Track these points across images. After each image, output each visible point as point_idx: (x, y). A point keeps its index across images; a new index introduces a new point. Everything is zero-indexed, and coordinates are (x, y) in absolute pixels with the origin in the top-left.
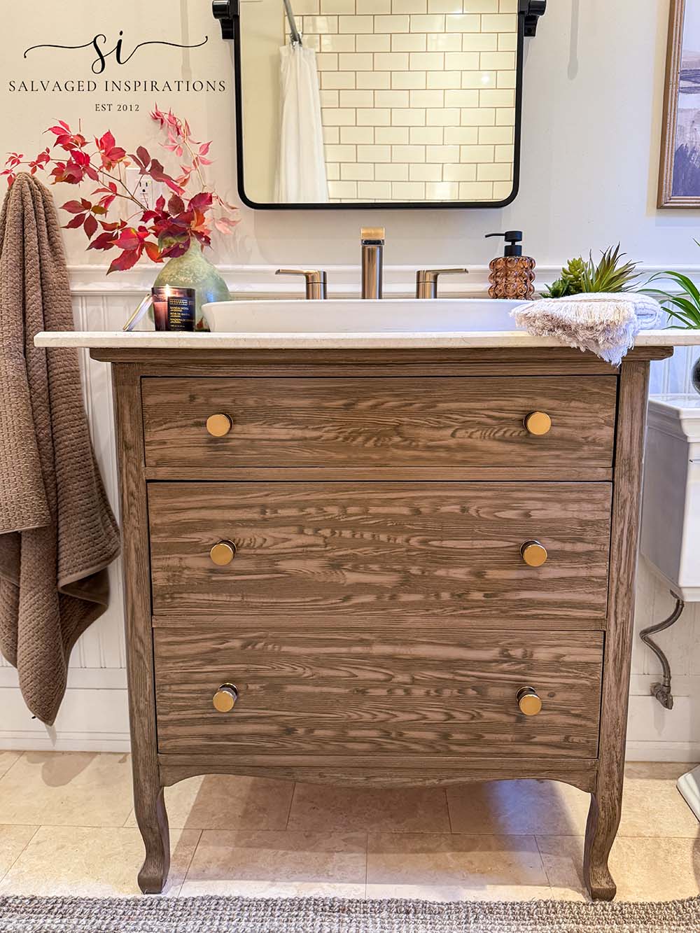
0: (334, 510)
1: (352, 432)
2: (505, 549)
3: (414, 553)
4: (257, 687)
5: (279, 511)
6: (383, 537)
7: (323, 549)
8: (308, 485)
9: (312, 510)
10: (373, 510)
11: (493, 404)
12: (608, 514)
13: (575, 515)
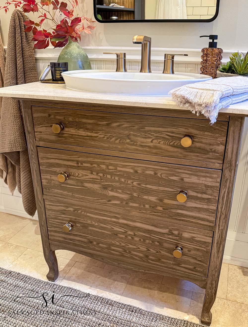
0: (104, 167)
1: (110, 136)
2: (172, 192)
3: (135, 188)
4: (79, 225)
5: (83, 164)
6: (123, 180)
7: (100, 181)
8: (93, 155)
9: (96, 165)
10: (118, 169)
11: (169, 130)
12: (218, 184)
13: (203, 182)
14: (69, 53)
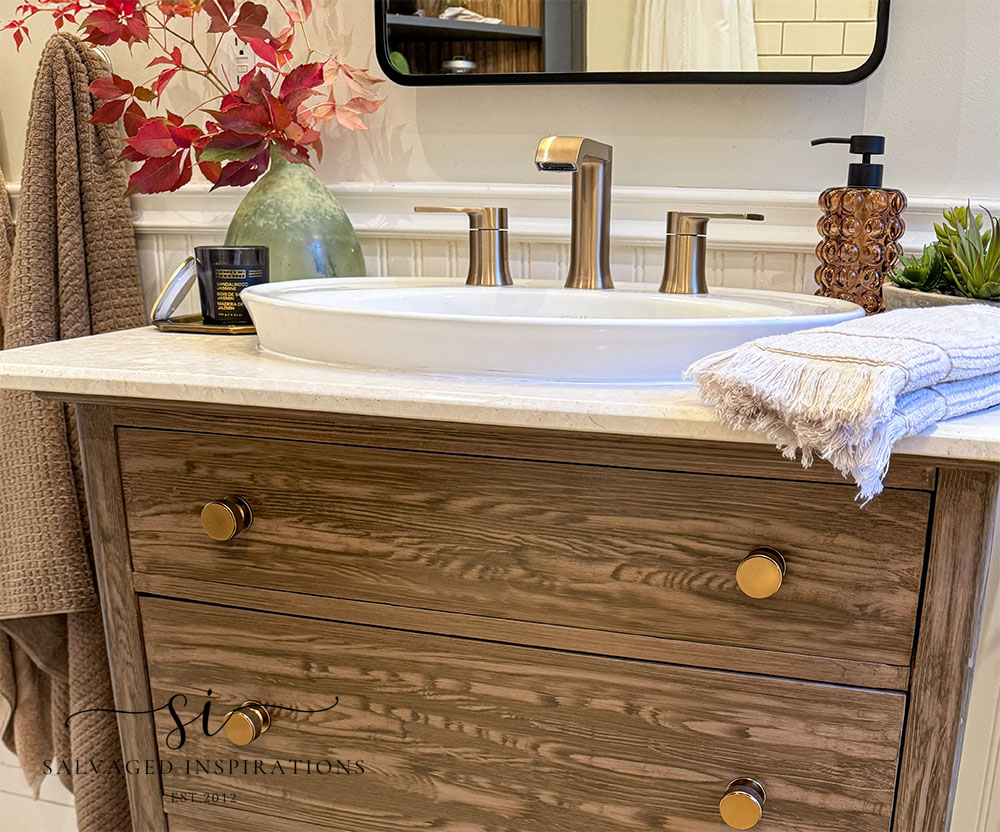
0: (414, 679)
1: (441, 551)
2: (702, 786)
3: (547, 769)
5: (330, 668)
6: (495, 736)
7: (400, 740)
8: (373, 633)
9: (382, 675)
10: (478, 688)
11: (688, 525)
12: (893, 753)
13: (831, 744)
14: (271, 210)
